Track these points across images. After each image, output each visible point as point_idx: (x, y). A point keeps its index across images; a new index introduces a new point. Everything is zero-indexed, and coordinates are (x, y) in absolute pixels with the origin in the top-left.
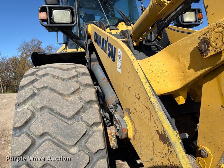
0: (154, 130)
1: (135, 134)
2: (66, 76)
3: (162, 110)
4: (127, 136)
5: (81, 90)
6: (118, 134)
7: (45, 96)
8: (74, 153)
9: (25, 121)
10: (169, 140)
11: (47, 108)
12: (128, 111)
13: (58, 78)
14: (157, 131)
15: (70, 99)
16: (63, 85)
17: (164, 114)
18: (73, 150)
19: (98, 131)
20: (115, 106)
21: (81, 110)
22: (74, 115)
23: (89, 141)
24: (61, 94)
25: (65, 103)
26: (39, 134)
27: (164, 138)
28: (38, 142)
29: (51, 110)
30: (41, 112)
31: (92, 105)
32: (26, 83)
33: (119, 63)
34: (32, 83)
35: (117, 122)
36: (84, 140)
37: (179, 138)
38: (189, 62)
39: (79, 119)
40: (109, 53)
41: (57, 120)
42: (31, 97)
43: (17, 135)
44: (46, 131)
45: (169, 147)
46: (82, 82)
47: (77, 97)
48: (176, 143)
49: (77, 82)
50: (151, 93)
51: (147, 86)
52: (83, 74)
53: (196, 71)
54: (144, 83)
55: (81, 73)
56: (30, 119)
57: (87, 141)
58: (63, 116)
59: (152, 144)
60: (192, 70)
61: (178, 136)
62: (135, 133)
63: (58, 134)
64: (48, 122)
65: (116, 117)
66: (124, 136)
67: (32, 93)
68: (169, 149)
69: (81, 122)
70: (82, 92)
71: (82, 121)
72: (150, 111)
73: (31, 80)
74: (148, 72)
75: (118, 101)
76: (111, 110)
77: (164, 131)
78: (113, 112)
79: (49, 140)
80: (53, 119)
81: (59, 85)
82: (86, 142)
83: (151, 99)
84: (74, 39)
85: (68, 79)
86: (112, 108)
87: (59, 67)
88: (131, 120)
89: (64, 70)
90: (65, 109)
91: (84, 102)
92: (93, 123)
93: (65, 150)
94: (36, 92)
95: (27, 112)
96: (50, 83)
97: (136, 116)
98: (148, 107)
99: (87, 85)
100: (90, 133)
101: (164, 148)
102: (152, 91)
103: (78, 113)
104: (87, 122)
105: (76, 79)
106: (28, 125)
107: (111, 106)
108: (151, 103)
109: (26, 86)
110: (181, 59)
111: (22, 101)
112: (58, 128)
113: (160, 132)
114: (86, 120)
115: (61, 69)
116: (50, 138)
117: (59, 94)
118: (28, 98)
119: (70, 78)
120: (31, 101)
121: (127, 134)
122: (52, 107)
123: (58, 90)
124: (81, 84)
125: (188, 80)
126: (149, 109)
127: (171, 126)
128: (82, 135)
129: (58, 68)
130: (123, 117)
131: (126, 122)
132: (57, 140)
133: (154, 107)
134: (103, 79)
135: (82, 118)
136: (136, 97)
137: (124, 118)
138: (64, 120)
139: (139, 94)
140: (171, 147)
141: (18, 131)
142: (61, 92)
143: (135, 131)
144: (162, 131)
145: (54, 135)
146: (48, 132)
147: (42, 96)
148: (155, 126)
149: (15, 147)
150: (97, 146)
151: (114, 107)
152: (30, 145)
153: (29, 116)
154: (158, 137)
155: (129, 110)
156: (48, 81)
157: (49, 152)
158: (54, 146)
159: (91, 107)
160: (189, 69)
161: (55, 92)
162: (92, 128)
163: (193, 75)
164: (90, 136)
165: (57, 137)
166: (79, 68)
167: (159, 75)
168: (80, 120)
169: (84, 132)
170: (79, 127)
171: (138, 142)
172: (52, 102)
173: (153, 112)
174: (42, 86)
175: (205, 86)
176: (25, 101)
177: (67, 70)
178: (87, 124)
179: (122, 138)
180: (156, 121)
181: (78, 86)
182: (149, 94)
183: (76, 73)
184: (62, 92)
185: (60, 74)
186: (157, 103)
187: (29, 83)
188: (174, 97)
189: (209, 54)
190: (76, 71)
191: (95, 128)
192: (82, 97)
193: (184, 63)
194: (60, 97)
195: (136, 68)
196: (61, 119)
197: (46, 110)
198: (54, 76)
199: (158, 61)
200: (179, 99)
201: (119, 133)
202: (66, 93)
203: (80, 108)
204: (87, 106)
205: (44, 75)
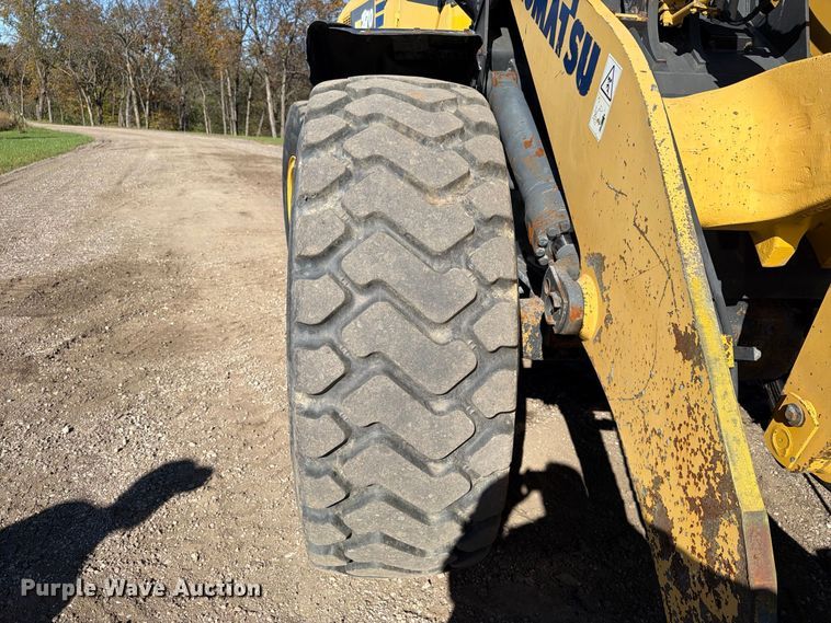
0: (665, 323)
1: (604, 329)
2: (432, 131)
3: (703, 274)
4: (576, 330)
5: (471, 181)
6: (551, 321)
7: (376, 185)
8: (441, 342)
9: (329, 244)
10: (701, 351)
11: (381, 218)
12: (599, 262)
13: (408, 132)
14: (675, 326)
15: (441, 202)
16: (425, 159)
17: (706, 284)
18: (441, 335)
19: (505, 300)
20: (555, 241)
21: (469, 239)
22: (449, 250)
23: (481, 320)
24: (418, 186)
25: (430, 212)
26: (362, 281)
27: (688, 345)
28: (360, 300)
29: (394, 226)
30: (365, 226)
31: (497, 230)
32: (324, 136)
33: (601, 106)
34: (336, 140)
35: (554, 287)
36: (468, 315)
37: (732, 355)
39: (459, 263)
40: (570, 58)
41: (406, 255)
42: (341, 182)
43: (307, 274)
44: (380, 276)
45: (697, 368)
46: (476, 155)
47: (459, 199)
48: (717, 360)
49: (463, 152)
50: (687, 222)
51: (679, 200)
52: (480, 127)
54: (671, 187)
55: (474, 124)
56: (340, 241)
57: (477, 320)
58: (421, 247)
59: (649, 358)
61: (731, 350)
62: (603, 325)
63: (409, 290)
64: (386, 256)
65: (554, 273)
66: (568, 329)
67: (341, 172)
68: (694, 372)
69: (464, 270)
70: (472, 186)
71: (468, 268)
72: (668, 272)
73: (335, 130)
74: (693, 147)
75: (568, 228)
76: (538, 250)
77: (693, 327)
78: (546, 257)
79: (384, 300)
80: (397, 250)
81: (412, 156)
82: (473, 322)
83: (681, 240)
85: (436, 139)
86: (545, 247)
87: (408, 94)
88: (602, 288)
89: (422, 106)
90: (429, 229)
91: (477, 216)
92: (495, 277)
93: (421, 330)
94: (351, 167)
95: (333, 223)
96: (388, 146)
97: (621, 279)
98: (667, 260)
99: (489, 168)
100: (486, 303)
101: (683, 368)
102: (690, 216)
103: (458, 245)
104: (480, 273)
105: (457, 142)
106: (335, 257)
107: (543, 238)
108: (679, 251)
109: (322, 145)
111: (318, 190)
112: (409, 275)
113: (682, 329)
114: (479, 267)
115: (413, 102)
116: (387, 296)
117: (412, 183)
118: (333, 183)
119: (442, 139)
120: (339, 193)
121: (581, 325)
122: (396, 219)
123: (411, 171)
124: (472, 160)
126: (666, 265)
127: (715, 320)
128: (465, 304)
129: (406, 96)
130: (575, 276)
131: (584, 291)
132: (404, 303)
133: (684, 263)
134: (528, 144)
135: (468, 261)
136: (635, 225)
137: (580, 281)
138: (423, 256)
139: (646, 220)
140: (701, 369)
141: (309, 266)
142: (420, 178)
143: (608, 319)
144: (689, 328)
145: (399, 290)
146: (385, 280)
147: (369, 183)
148: (671, 313)
149: (307, 302)
150: (500, 338)
151: (550, 243)
152: (340, 303)
153: (338, 233)
154: (672, 342)
155: (604, 258)
156: (383, 140)
157: (385, 328)
158: (396, 317)
159: (493, 234)
161: (401, 176)
162: (492, 291)
164: (484, 311)
165: (407, 297)
166: (464, 102)
167: (727, 164)
168: (463, 264)
169: (471, 297)
170: (460, 282)
171: (609, 348)
172: (396, 204)
173: (675, 277)
174: (367, 155)
176: (324, 190)
177: (432, 107)
178: (480, 278)
179: (563, 333)
180: (679, 301)
181: (464, 167)
182: (679, 225)
183: (460, 124)
184: (423, 180)
185: (415, 121)
186: (696, 254)
187: (330, 137)
188: (754, 240)
190: (458, 115)
191: (498, 293)
192: (474, 201)
194: (415, 193)
195: (658, 137)
196: (415, 255)
197: (379, 224)
198: (396, 125)
199: (735, 113)
200: (770, 248)
201: (557, 318)
202: (431, 184)
203: (467, 232)
204: (486, 230)
205: (369, 118)
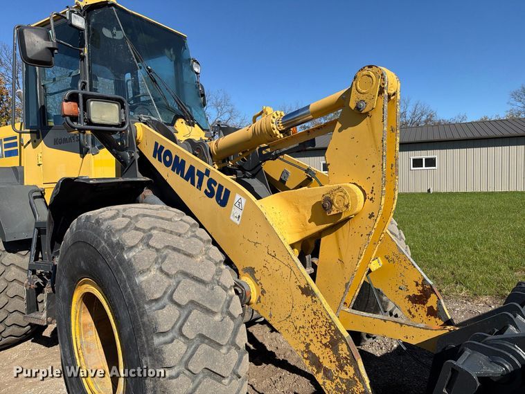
0: (294, 286)
2: (182, 231)
7: (174, 258)
9: (164, 290)
10: (313, 292)
11: (182, 273)
12: (251, 270)
13: (171, 233)
14: (300, 286)
15: (198, 260)
16: (187, 243)
18: (218, 317)
22: (212, 279)
23: (231, 305)
24: (189, 255)
26: (184, 303)
27: (307, 291)
28: (184, 312)
29: (187, 275)
30: (174, 278)
33: (236, 211)
36: (224, 305)
38: (310, 215)
39: (215, 284)
40: (209, 192)
42: (156, 261)
44: (191, 298)
47: (204, 257)
53: (317, 225)
55: (191, 224)
58: (201, 281)
59: (290, 300)
60: (313, 223)
62: (261, 295)
63: (204, 301)
64: (191, 289)
67: (155, 256)
68: (312, 300)
70: (205, 250)
71: (219, 285)
72: (290, 268)
73: (140, 237)
77: (308, 284)
79: (195, 309)
80: (193, 285)
81: (181, 243)
84: (114, 150)
87: (158, 215)
88: (256, 280)
89: (167, 220)
90: (202, 272)
91: (214, 263)
92: (230, 286)
95: (162, 280)
96: (169, 240)
97: (266, 275)
98: (288, 264)
100: (228, 298)
101: (307, 300)
105: (190, 233)
108: (294, 261)
109: (137, 245)
110: (300, 210)
111: (148, 267)
112: (201, 294)
113: (303, 286)
114: (223, 283)
115: (162, 218)
116: (193, 307)
117: (185, 254)
118: (154, 262)
119: (186, 233)
120: (156, 266)
122: (188, 271)
123: (184, 249)
124: (201, 240)
125: (309, 233)
128: (224, 300)
135: (218, 282)
136: (269, 254)
137: (243, 280)
139: (274, 252)
140: (315, 298)
141: (154, 304)
143: (263, 292)
144: (306, 285)
145: (200, 302)
146: (194, 299)
147: (170, 258)
148: (296, 282)
149: (162, 321)
150: (238, 311)
152: (178, 316)
154: (299, 292)
155: (254, 268)
157: (199, 322)
158: (202, 315)
160: (310, 221)
161: (179, 252)
162: (228, 292)
163: (314, 228)
164: (229, 302)
165: (204, 304)
168: (217, 284)
170: (220, 291)
171: (266, 304)
172: (185, 265)
173: (294, 269)
174: (163, 246)
175: (323, 240)
176: (151, 266)
177: (171, 220)
178: (224, 288)
180: (298, 277)
184: (190, 252)
185: (173, 228)
187: (139, 241)
189: (332, 213)
191: (230, 292)
192: (211, 257)
193: (304, 215)
194: (189, 258)
197: (179, 276)
198: (164, 230)
201: (241, 298)
202: (193, 253)
203: (215, 269)
205: (151, 229)
